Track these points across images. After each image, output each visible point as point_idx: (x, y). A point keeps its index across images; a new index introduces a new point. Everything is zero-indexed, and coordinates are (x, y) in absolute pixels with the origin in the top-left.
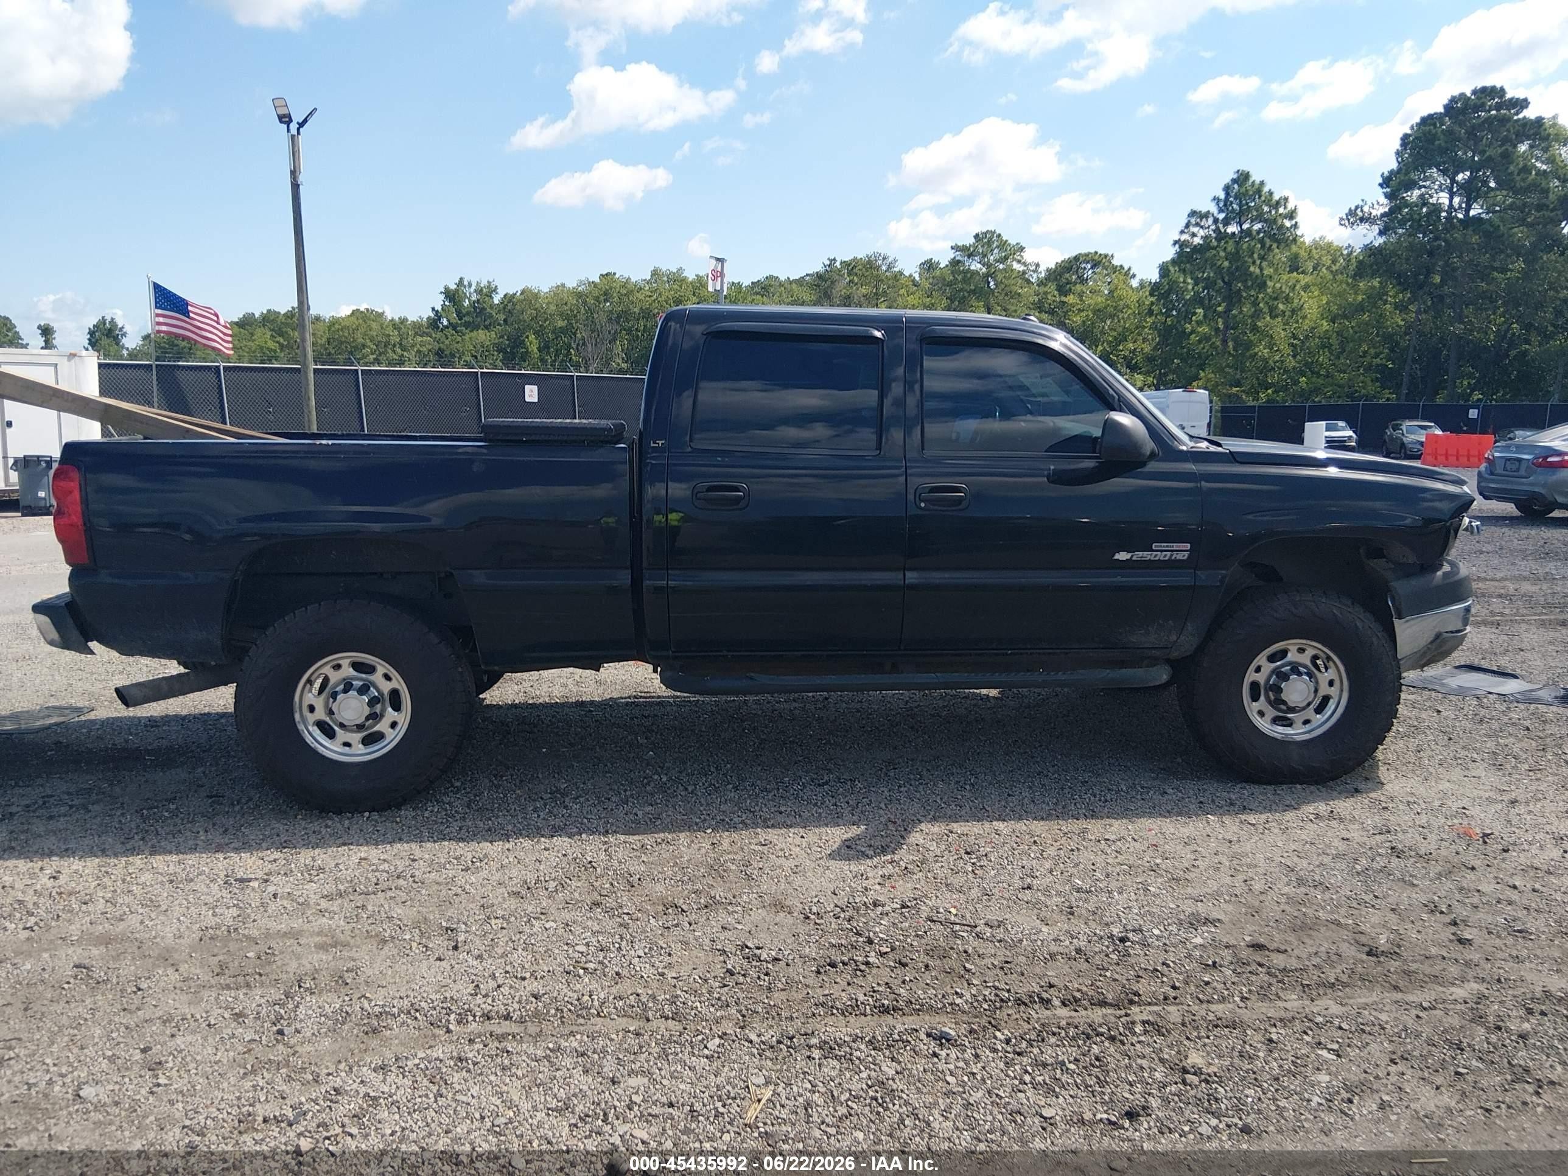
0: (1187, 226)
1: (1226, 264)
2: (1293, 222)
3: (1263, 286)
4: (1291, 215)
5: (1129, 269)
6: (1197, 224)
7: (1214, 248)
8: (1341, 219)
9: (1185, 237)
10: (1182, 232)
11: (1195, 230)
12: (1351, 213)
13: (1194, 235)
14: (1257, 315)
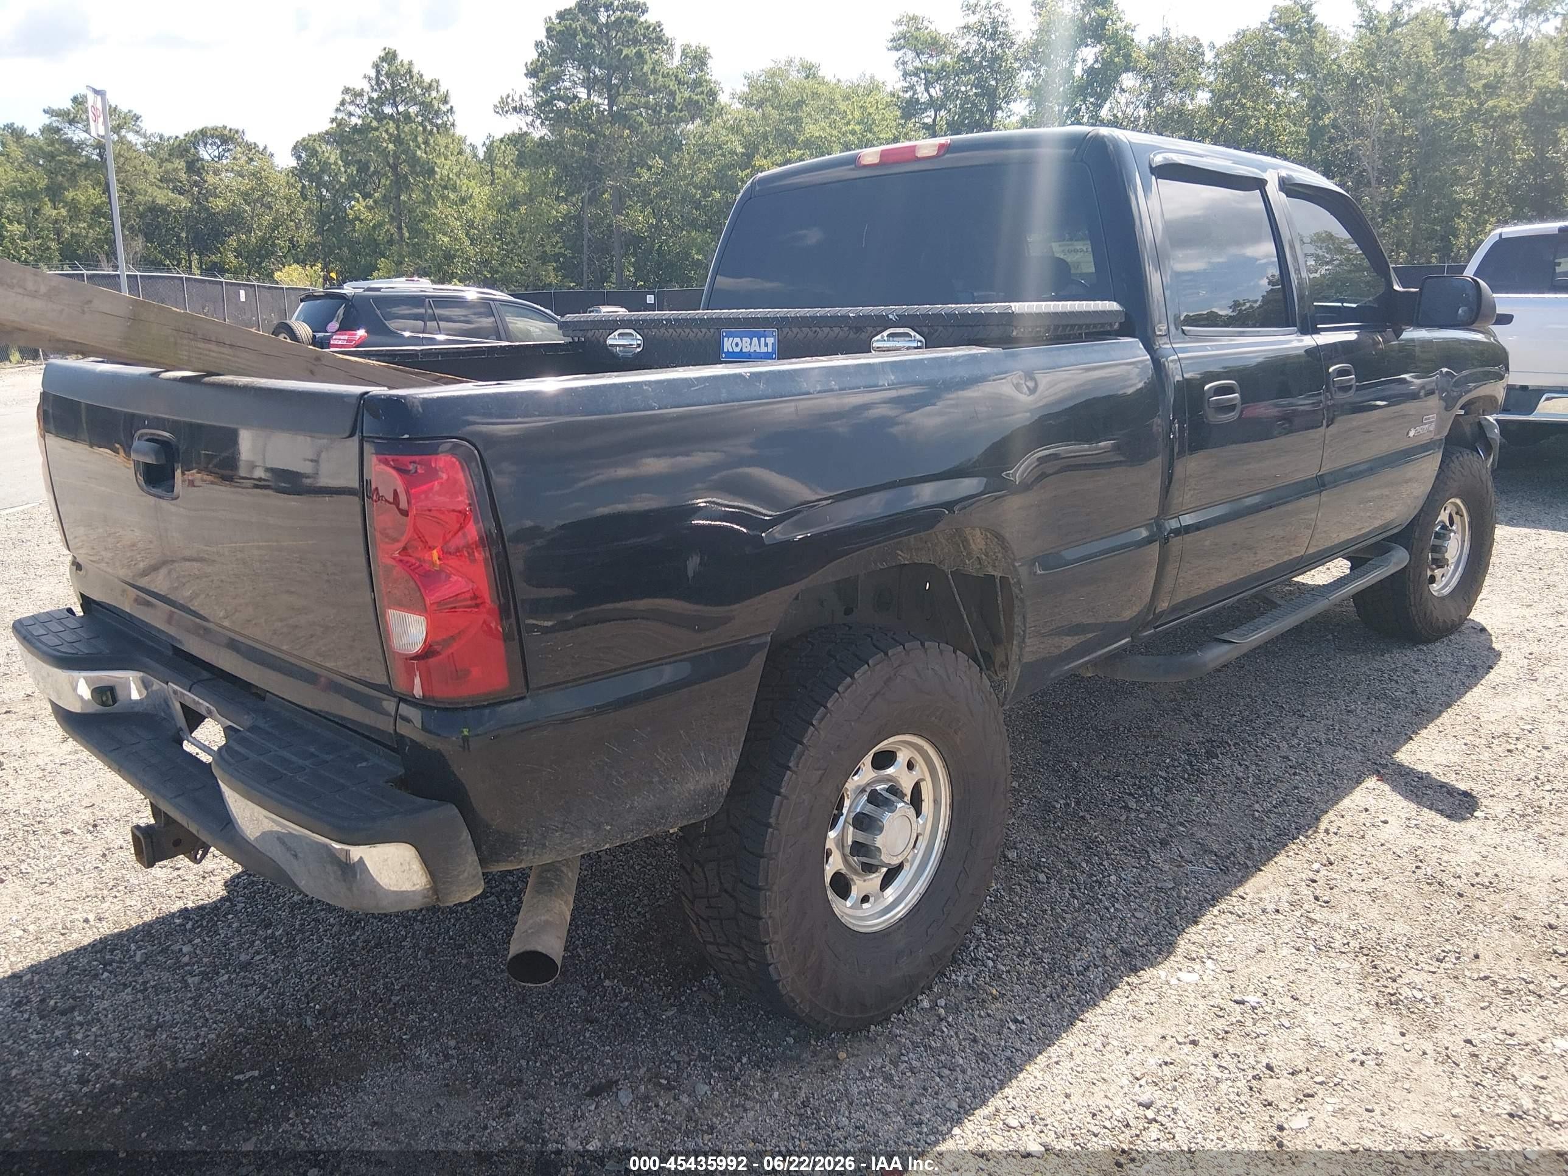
0: (343, 103)
1: (391, 146)
2: (448, 107)
3: (431, 172)
4: (445, 100)
5: (265, 148)
6: (352, 102)
7: (377, 129)
8: (495, 106)
9: (340, 116)
10: (338, 110)
11: (351, 108)
12: (504, 102)
13: (350, 114)
14: (429, 201)
